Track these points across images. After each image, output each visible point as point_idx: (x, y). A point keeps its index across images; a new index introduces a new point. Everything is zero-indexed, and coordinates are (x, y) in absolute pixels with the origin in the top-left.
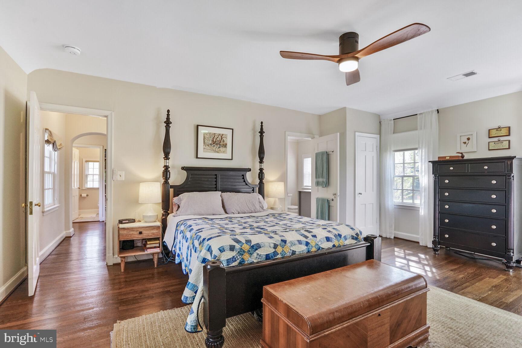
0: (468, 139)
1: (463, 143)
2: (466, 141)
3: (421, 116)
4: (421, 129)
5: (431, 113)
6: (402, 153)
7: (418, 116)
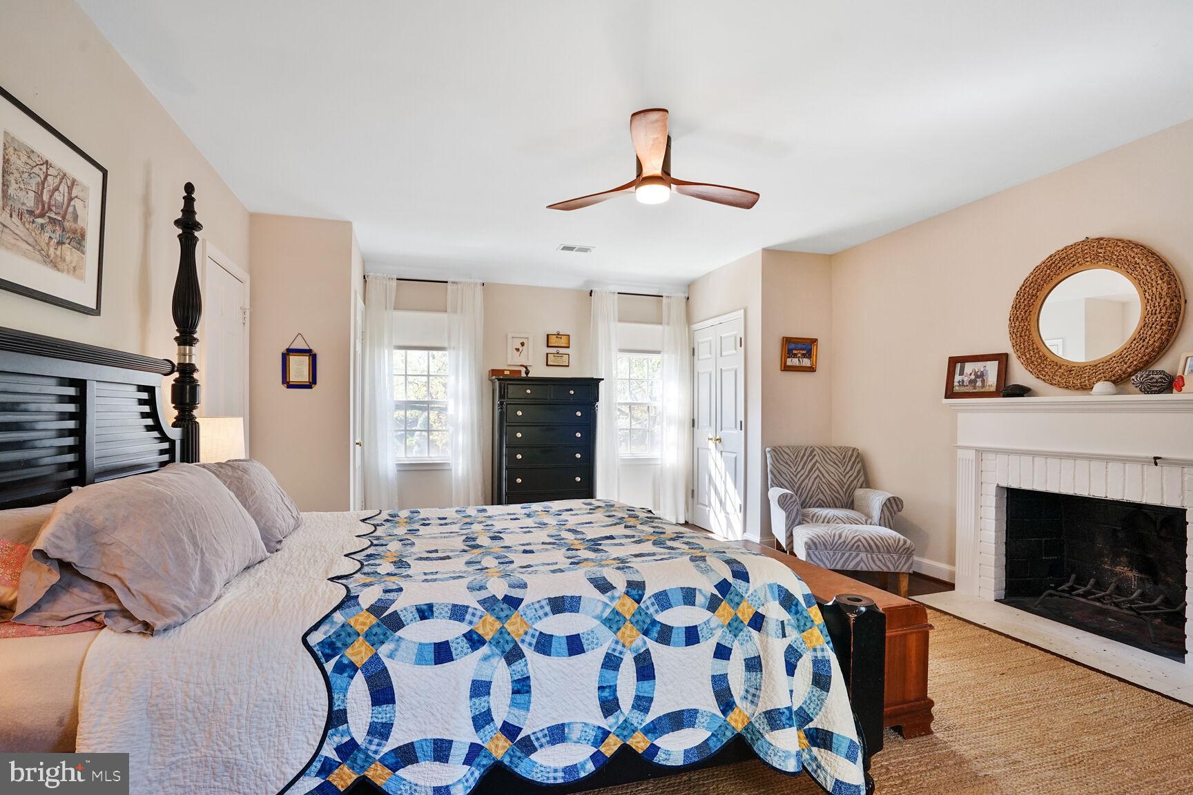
0: (523, 344)
1: (516, 349)
2: (519, 346)
3: (455, 287)
4: (455, 311)
5: (473, 286)
6: (403, 352)
7: (449, 286)
